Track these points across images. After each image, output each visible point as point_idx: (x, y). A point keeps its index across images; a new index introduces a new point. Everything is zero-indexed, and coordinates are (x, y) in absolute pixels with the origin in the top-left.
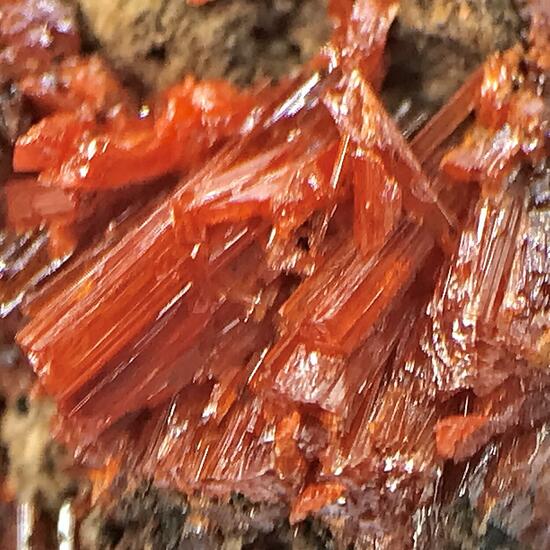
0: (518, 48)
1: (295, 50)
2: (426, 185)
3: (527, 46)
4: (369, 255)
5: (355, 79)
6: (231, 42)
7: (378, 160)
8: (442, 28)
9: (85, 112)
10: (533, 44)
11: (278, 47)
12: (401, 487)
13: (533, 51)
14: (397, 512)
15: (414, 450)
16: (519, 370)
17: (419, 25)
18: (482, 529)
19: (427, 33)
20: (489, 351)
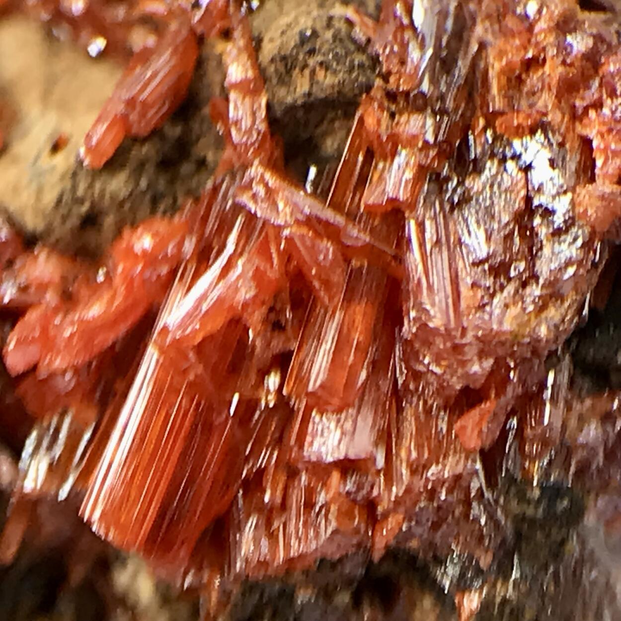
0: (378, 82)
1: (202, 163)
2: (355, 232)
3: (386, 77)
4: (334, 313)
5: (256, 170)
6: (143, 183)
7: (304, 230)
8: (309, 94)
9: (51, 297)
10: (389, 73)
11: (186, 168)
12: (449, 492)
13: (392, 79)
14: (457, 513)
15: (445, 456)
16: (500, 352)
17: (289, 100)
18: (537, 493)
19: (299, 102)
20: (466, 349)
